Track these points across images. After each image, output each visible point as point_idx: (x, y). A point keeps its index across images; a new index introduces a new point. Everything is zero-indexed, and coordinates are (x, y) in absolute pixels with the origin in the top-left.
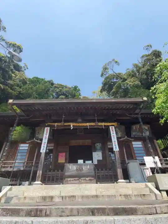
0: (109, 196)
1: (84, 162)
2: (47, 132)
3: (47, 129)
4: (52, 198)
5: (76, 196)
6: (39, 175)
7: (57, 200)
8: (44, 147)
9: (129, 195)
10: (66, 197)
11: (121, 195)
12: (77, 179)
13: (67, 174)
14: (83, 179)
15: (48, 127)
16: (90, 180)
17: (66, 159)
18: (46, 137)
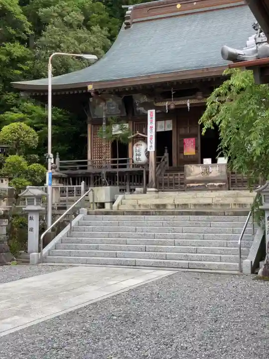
0: (222, 205)
3: (152, 112)
4: (164, 206)
5: (188, 205)
6: (152, 181)
7: (169, 207)
8: (151, 143)
10: (178, 205)
12: (202, 184)
14: (210, 184)
15: (152, 109)
16: (220, 186)
17: (196, 149)
18: (151, 127)
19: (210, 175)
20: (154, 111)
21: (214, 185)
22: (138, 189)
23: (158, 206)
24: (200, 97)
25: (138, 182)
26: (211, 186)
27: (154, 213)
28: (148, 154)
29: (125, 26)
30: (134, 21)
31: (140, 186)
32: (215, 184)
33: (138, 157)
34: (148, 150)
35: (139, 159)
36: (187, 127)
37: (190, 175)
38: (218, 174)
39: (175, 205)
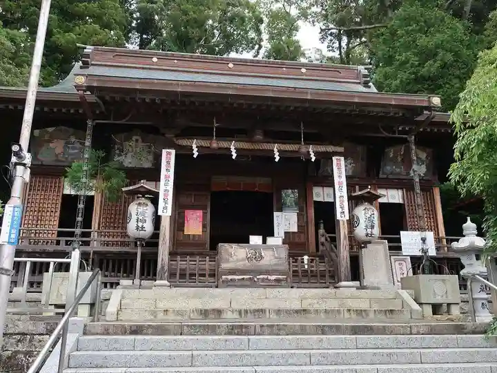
1: (264, 241)
2: (168, 163)
3: (169, 154)
5: (265, 310)
6: (163, 267)
8: (166, 203)
9: (365, 311)
11: (349, 310)
12: (248, 277)
13: (224, 266)
14: (261, 277)
15: (170, 147)
16: (278, 280)
17: (204, 226)
18: (167, 177)
19: (263, 262)
20: (173, 152)
21: (267, 279)
22: (124, 282)
23: (205, 313)
24: (259, 137)
25: (113, 271)
26: (263, 280)
27: (258, 330)
28: (157, 220)
29: (82, 65)
30: (93, 63)
31: (128, 277)
32: (270, 277)
33: (140, 224)
34: (160, 213)
35: (143, 227)
36: (191, 195)
37: (227, 261)
38: (274, 261)
39: (240, 312)
